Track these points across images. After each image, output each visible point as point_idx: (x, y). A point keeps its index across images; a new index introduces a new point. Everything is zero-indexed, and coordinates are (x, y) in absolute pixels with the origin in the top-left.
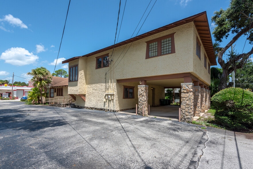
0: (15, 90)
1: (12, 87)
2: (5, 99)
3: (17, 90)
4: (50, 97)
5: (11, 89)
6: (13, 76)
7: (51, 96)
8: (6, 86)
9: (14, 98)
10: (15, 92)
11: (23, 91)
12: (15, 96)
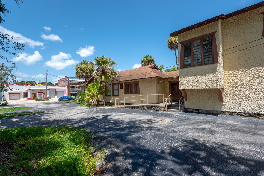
0: (48, 90)
1: (46, 86)
2: (40, 100)
3: (50, 89)
4: (113, 96)
5: (45, 89)
6: (46, 74)
7: (115, 94)
8: (39, 86)
9: (48, 99)
10: (48, 92)
11: (55, 90)
12: (48, 96)
